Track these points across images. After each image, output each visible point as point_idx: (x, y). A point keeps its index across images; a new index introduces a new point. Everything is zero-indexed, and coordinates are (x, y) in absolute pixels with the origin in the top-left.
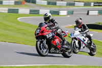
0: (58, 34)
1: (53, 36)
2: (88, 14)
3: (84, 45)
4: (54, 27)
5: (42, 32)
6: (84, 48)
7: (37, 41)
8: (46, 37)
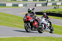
0: (36, 20)
1: (33, 21)
2: (36, 6)
3: (47, 27)
4: (34, 16)
5: (28, 19)
6: (47, 29)
7: (25, 24)
8: (30, 21)
